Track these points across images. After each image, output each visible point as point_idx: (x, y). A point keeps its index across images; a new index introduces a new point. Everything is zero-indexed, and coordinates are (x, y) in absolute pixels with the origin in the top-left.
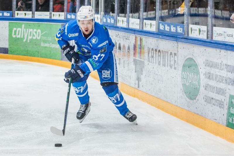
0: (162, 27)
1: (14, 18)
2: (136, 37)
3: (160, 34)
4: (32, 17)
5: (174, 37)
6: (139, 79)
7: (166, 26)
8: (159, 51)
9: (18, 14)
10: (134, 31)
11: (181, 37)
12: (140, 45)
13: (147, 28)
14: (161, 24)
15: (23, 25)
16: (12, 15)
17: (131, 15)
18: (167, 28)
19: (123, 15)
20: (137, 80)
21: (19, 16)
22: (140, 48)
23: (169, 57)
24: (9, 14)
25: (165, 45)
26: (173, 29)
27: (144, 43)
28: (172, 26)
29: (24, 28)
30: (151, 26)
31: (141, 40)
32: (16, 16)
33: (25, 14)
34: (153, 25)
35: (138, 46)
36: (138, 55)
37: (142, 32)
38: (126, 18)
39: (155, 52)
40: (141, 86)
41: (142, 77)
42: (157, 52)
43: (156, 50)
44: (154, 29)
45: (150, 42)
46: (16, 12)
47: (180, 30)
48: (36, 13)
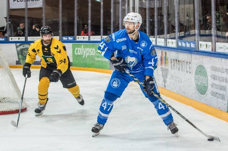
0: (180, 44)
1: (76, 41)
2: (162, 52)
3: (179, 49)
4: (89, 40)
5: (189, 51)
6: (165, 81)
7: (183, 43)
8: (179, 61)
9: (78, 38)
10: (161, 47)
11: (194, 50)
12: (165, 57)
13: (170, 45)
14: (179, 42)
15: (82, 46)
16: (75, 39)
17: (158, 36)
18: (184, 45)
19: (153, 36)
20: (164, 82)
21: (79, 40)
22: (165, 59)
23: (186, 65)
24: (72, 39)
25: (183, 56)
26: (188, 45)
27: (168, 56)
28: (187, 43)
29: (83, 48)
30: (172, 43)
31: (166, 53)
32: (77, 40)
33: (84, 38)
34: (174, 43)
35: (163, 58)
36: (163, 64)
37: (166, 48)
38: (154, 38)
39: (175, 62)
40: (166, 86)
41: (167, 80)
42: (177, 62)
43: (176, 60)
44: (174, 46)
45: (172, 55)
46: (77, 37)
47: (193, 45)
48: (91, 37)
